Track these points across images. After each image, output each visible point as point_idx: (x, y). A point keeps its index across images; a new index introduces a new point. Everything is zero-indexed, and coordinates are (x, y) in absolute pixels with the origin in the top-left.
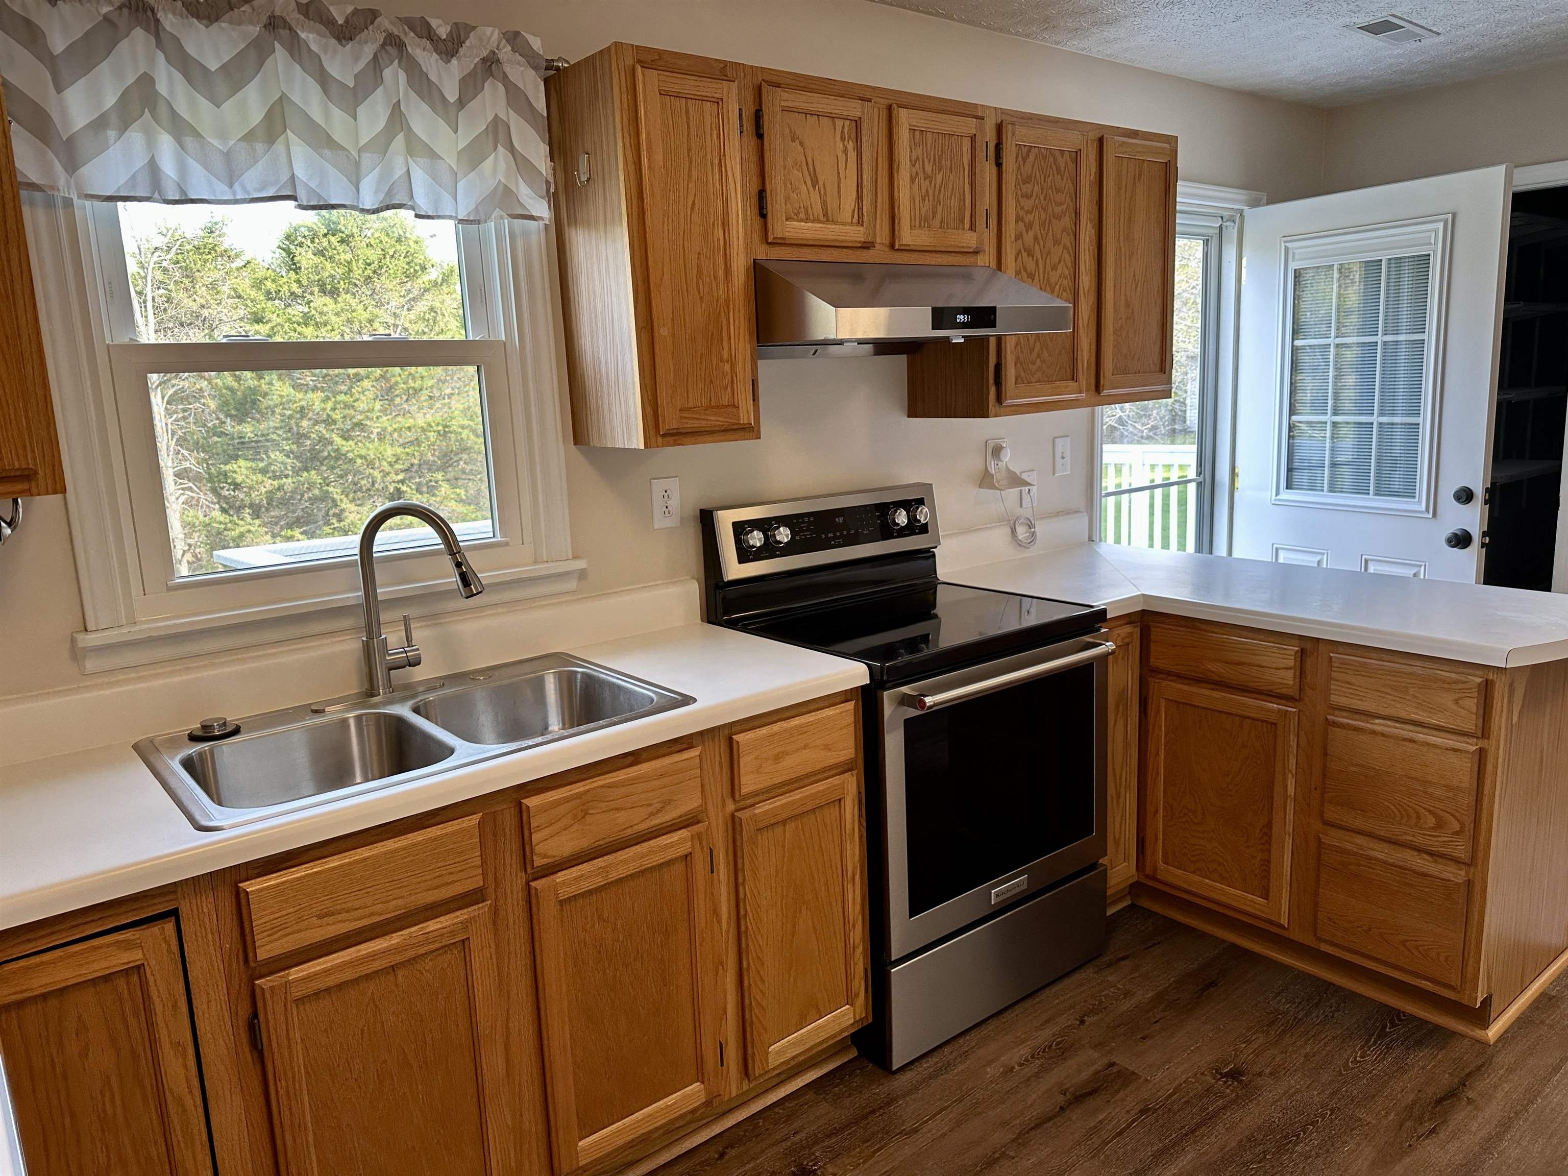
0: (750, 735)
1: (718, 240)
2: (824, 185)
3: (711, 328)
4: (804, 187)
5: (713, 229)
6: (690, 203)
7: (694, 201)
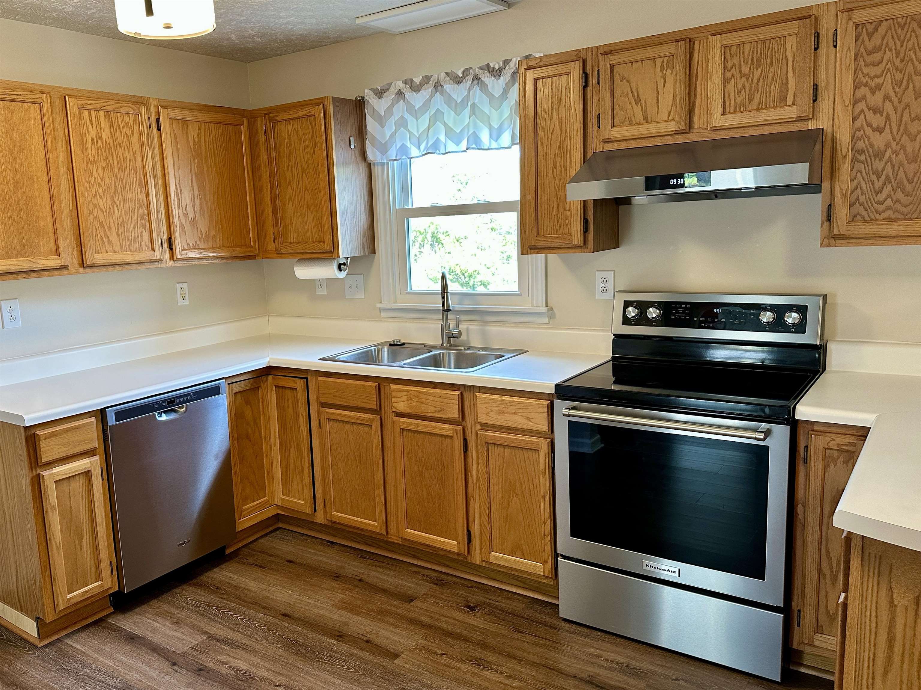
0: (484, 396)
1: (567, 146)
2: (645, 102)
3: (560, 193)
4: (629, 106)
5: (564, 141)
6: (551, 130)
7: (553, 129)
